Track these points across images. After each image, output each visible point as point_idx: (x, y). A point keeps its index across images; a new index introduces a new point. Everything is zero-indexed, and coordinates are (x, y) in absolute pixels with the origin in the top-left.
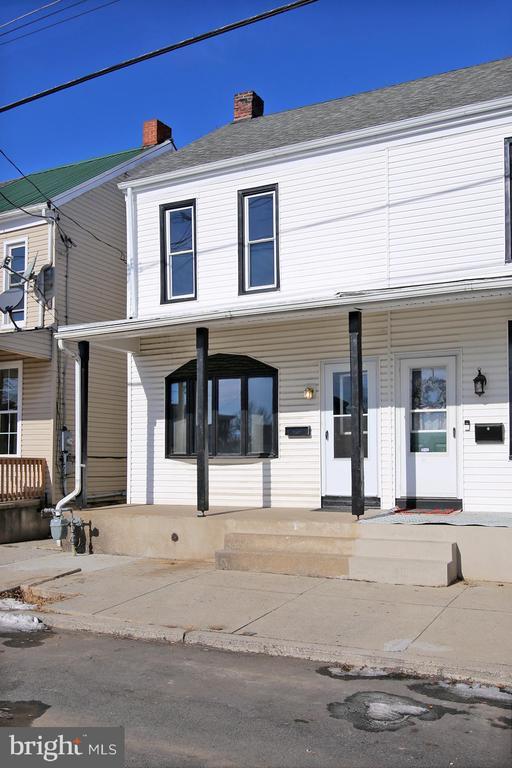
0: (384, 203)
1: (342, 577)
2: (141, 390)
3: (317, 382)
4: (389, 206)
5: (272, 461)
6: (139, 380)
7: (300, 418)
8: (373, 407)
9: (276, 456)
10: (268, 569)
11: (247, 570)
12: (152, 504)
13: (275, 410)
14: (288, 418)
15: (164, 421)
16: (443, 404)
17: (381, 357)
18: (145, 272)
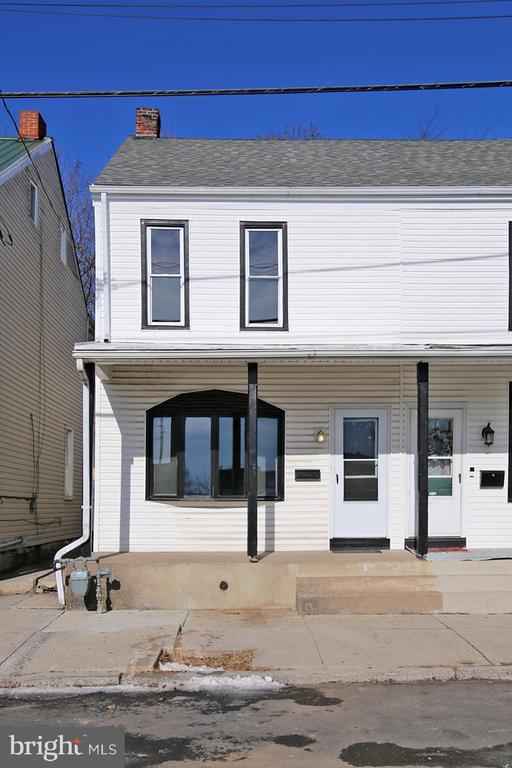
0: (399, 261)
1: (436, 612)
2: (113, 422)
3: (326, 425)
4: (404, 264)
5: (277, 504)
6: (111, 411)
7: (310, 461)
8: (384, 453)
9: (281, 498)
10: (359, 610)
11: (336, 613)
12: (128, 552)
13: (281, 452)
14: (295, 461)
15: (145, 458)
16: (450, 452)
17: (394, 406)
18: (120, 290)
